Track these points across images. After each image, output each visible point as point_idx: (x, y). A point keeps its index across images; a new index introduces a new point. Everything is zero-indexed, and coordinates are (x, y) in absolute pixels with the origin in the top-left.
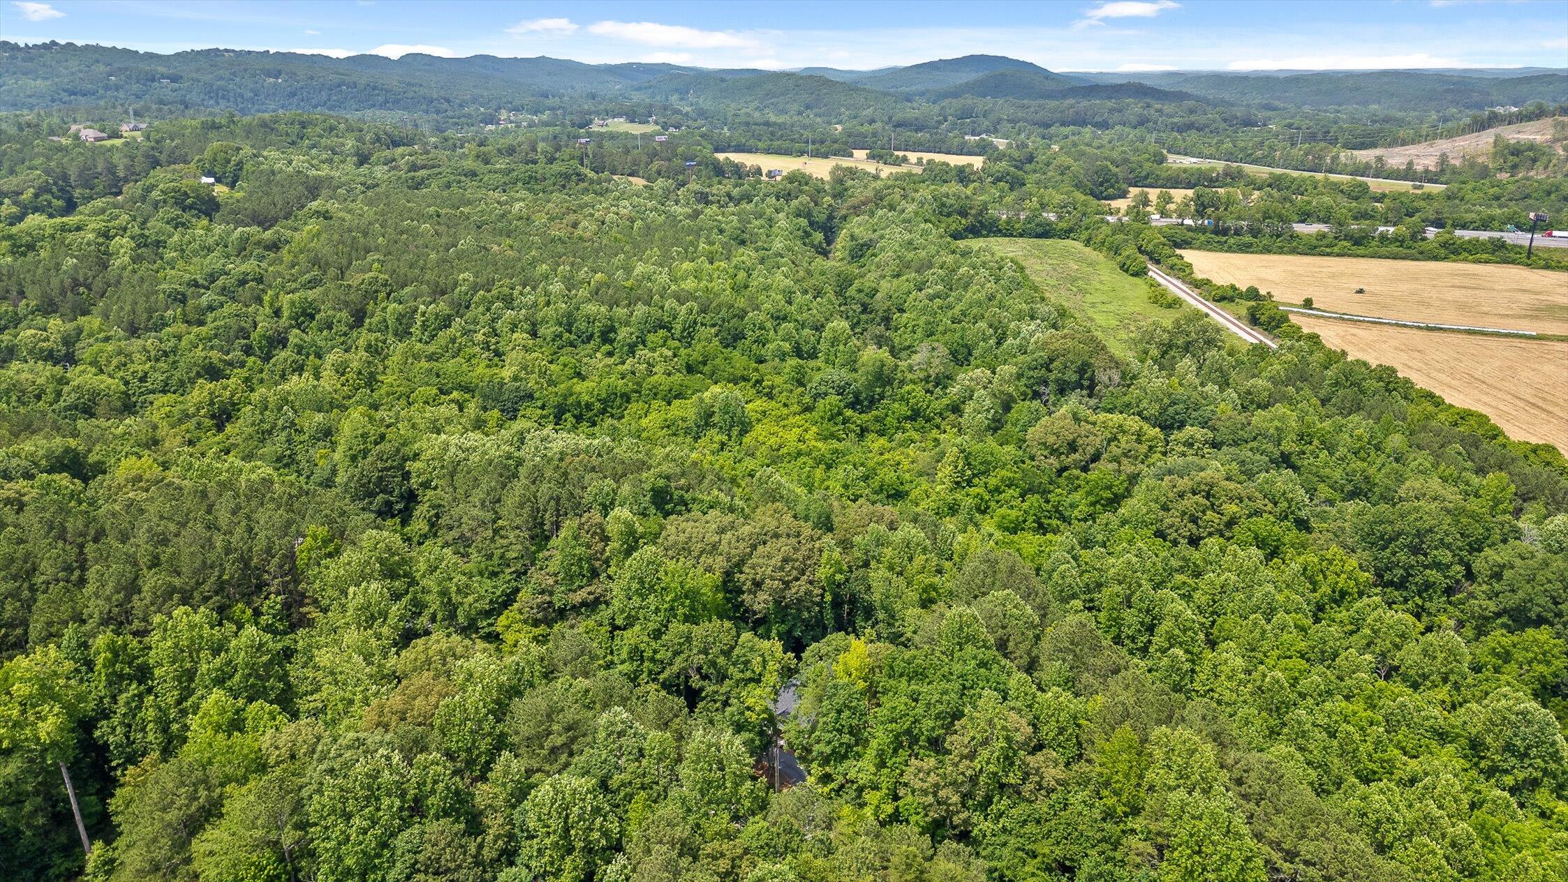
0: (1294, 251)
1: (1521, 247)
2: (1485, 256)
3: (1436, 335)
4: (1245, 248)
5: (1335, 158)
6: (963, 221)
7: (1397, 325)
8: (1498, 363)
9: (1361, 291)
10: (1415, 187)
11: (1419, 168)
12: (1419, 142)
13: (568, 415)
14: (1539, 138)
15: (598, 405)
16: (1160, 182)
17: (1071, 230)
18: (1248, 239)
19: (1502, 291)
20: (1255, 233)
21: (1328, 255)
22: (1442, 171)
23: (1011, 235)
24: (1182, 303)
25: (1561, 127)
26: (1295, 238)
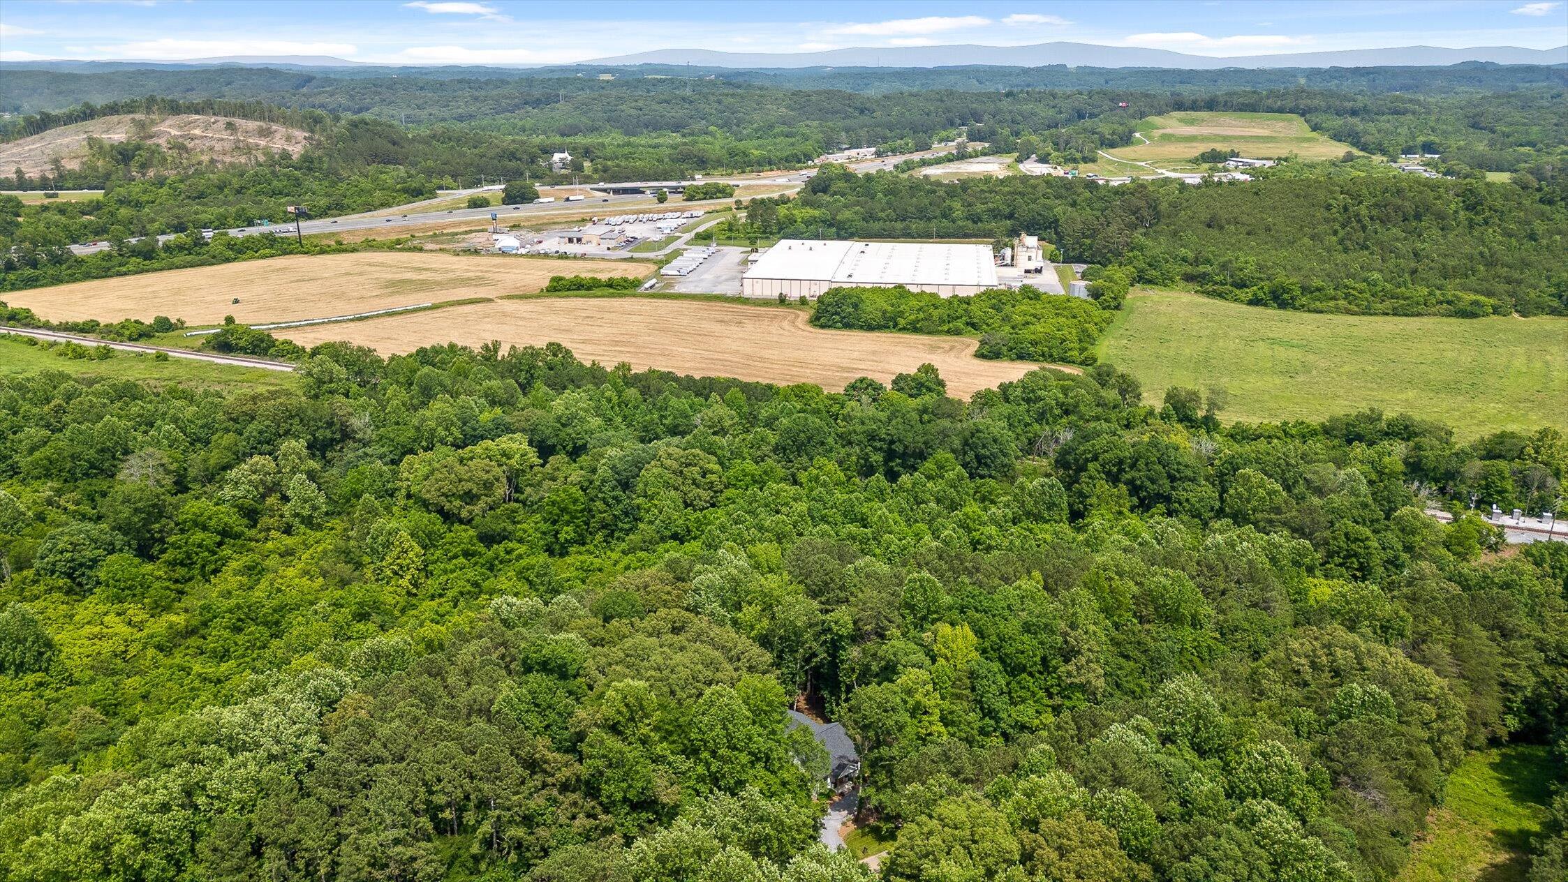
0: (88, 276)
1: (290, 238)
2: (267, 251)
9: (236, 301)
11: (33, 175)
14: (123, 136)
18: (29, 272)
19: (332, 278)
21: (125, 274)
22: (61, 176)
24: (114, 350)
25: (141, 125)
26: (80, 262)
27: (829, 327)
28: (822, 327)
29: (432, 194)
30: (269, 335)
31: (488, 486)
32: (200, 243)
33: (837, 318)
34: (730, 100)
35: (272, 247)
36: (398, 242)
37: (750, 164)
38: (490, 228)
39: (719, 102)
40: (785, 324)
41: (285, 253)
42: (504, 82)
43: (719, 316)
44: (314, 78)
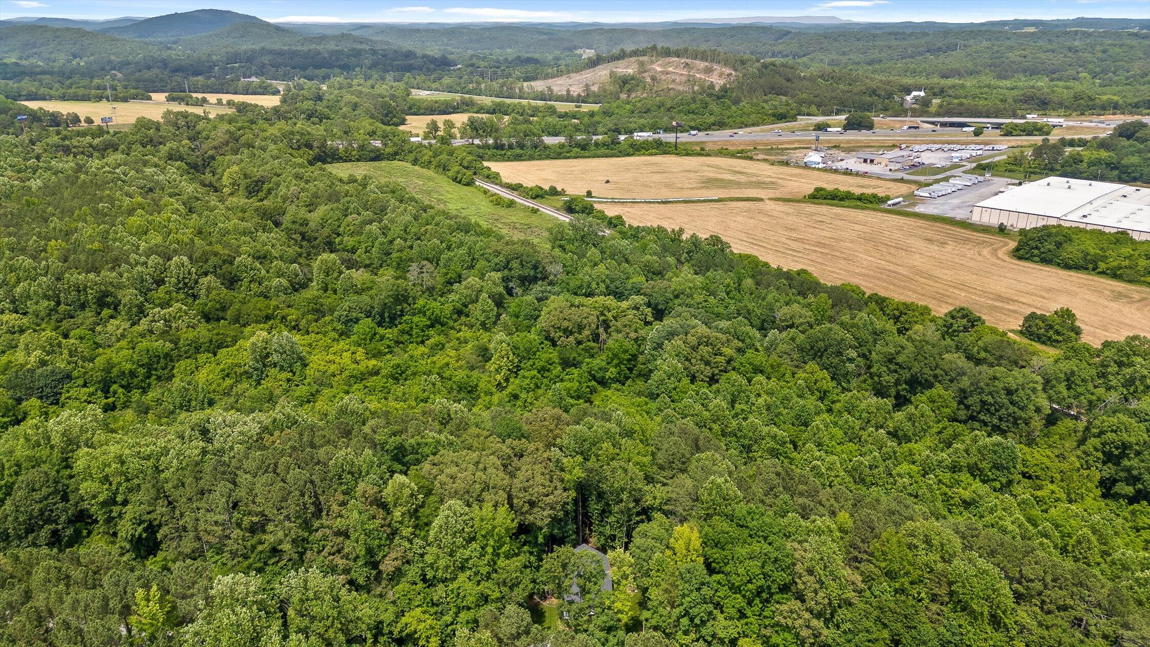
0: (548, 157)
1: (670, 143)
2: (654, 151)
3: (669, 206)
4: (518, 158)
5: (521, 89)
6: (311, 152)
7: (645, 202)
8: (715, 220)
9: (608, 182)
10: (577, 107)
11: (575, 94)
12: (561, 76)
13: (114, 387)
14: (630, 71)
15: (142, 371)
16: (422, 111)
17: (396, 154)
18: (518, 151)
19: (677, 172)
20: (521, 146)
21: (569, 158)
22: (588, 95)
23: (350, 161)
24: (516, 203)
25: (642, 64)
26: (546, 147)
27: (1026, 259)
28: (1020, 258)
29: (794, 118)
30: (592, 206)
31: (581, 328)
32: (615, 142)
33: (1036, 252)
34: (1117, 49)
35: (657, 148)
36: (741, 152)
37: (1093, 108)
38: (813, 146)
39: (1104, 52)
40: (985, 252)
41: (665, 153)
42: (925, 34)
43: (930, 234)
44: (790, 32)
